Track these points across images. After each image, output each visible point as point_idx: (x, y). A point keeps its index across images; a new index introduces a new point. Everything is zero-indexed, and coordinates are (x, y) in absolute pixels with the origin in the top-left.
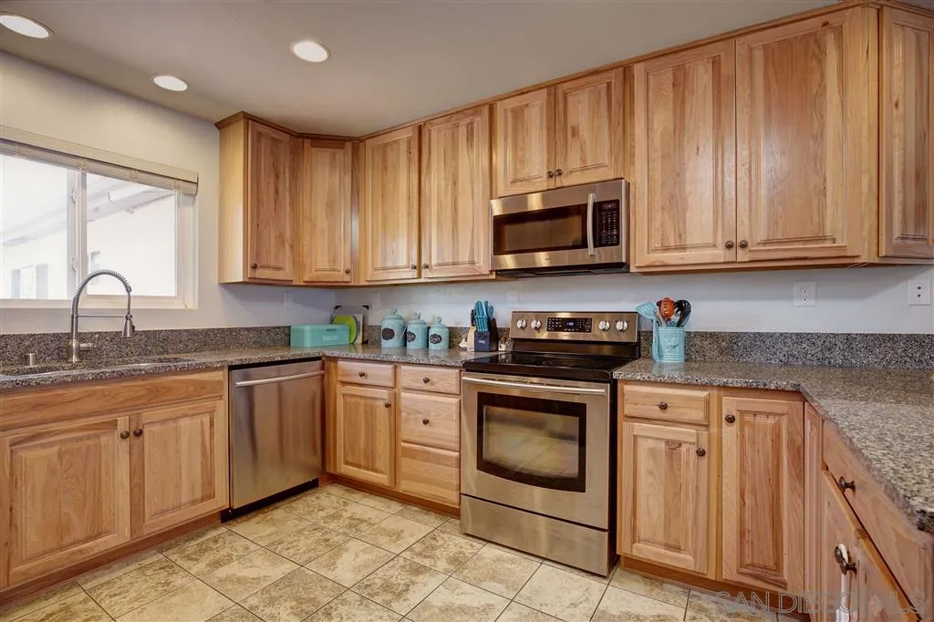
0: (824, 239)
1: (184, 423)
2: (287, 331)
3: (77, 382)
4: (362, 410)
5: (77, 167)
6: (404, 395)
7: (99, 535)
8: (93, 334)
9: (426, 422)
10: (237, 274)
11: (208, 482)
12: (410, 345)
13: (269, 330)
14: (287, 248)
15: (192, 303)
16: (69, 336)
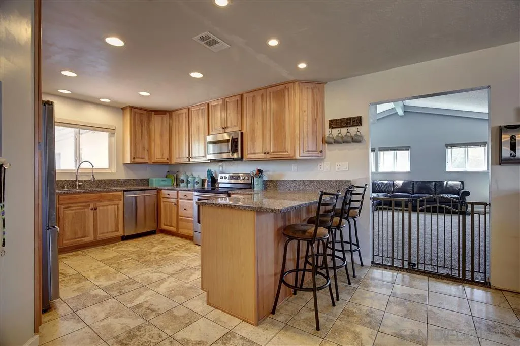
0: (285, 152)
1: (109, 207)
2: (148, 180)
3: (79, 193)
4: (169, 206)
5: (77, 128)
6: (180, 201)
7: (85, 237)
8: (82, 180)
9: (185, 209)
10: (128, 161)
11: (117, 226)
12: (189, 185)
13: (141, 180)
14: (146, 151)
15: (114, 171)
16: (76, 181)
